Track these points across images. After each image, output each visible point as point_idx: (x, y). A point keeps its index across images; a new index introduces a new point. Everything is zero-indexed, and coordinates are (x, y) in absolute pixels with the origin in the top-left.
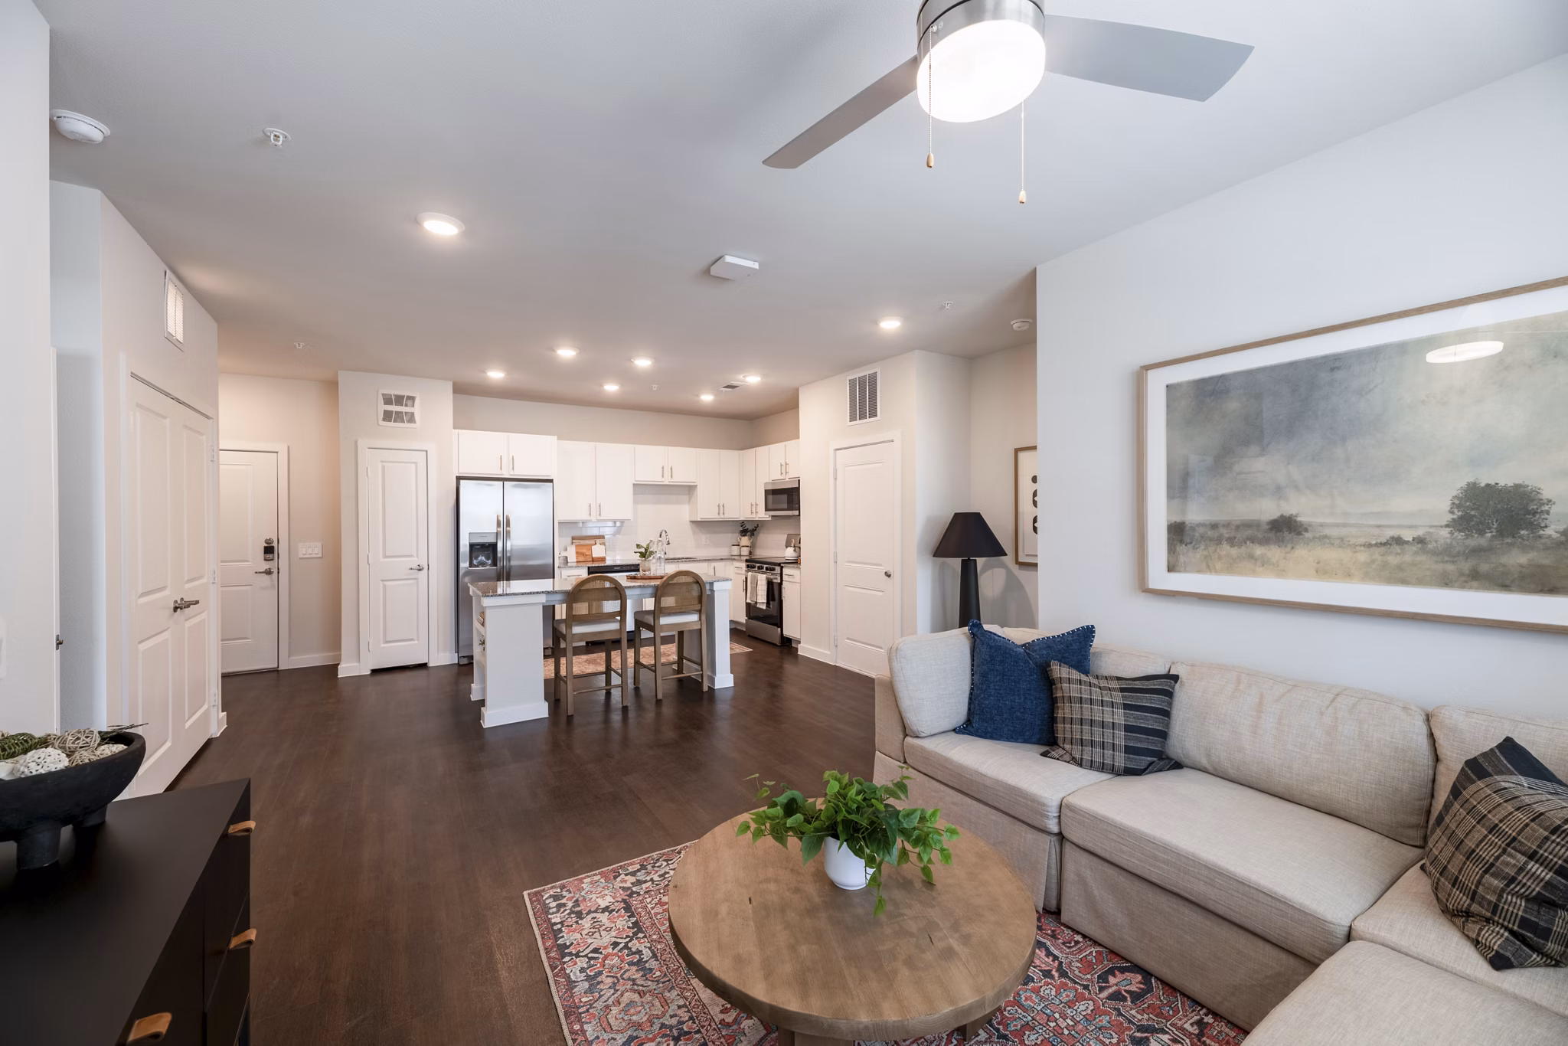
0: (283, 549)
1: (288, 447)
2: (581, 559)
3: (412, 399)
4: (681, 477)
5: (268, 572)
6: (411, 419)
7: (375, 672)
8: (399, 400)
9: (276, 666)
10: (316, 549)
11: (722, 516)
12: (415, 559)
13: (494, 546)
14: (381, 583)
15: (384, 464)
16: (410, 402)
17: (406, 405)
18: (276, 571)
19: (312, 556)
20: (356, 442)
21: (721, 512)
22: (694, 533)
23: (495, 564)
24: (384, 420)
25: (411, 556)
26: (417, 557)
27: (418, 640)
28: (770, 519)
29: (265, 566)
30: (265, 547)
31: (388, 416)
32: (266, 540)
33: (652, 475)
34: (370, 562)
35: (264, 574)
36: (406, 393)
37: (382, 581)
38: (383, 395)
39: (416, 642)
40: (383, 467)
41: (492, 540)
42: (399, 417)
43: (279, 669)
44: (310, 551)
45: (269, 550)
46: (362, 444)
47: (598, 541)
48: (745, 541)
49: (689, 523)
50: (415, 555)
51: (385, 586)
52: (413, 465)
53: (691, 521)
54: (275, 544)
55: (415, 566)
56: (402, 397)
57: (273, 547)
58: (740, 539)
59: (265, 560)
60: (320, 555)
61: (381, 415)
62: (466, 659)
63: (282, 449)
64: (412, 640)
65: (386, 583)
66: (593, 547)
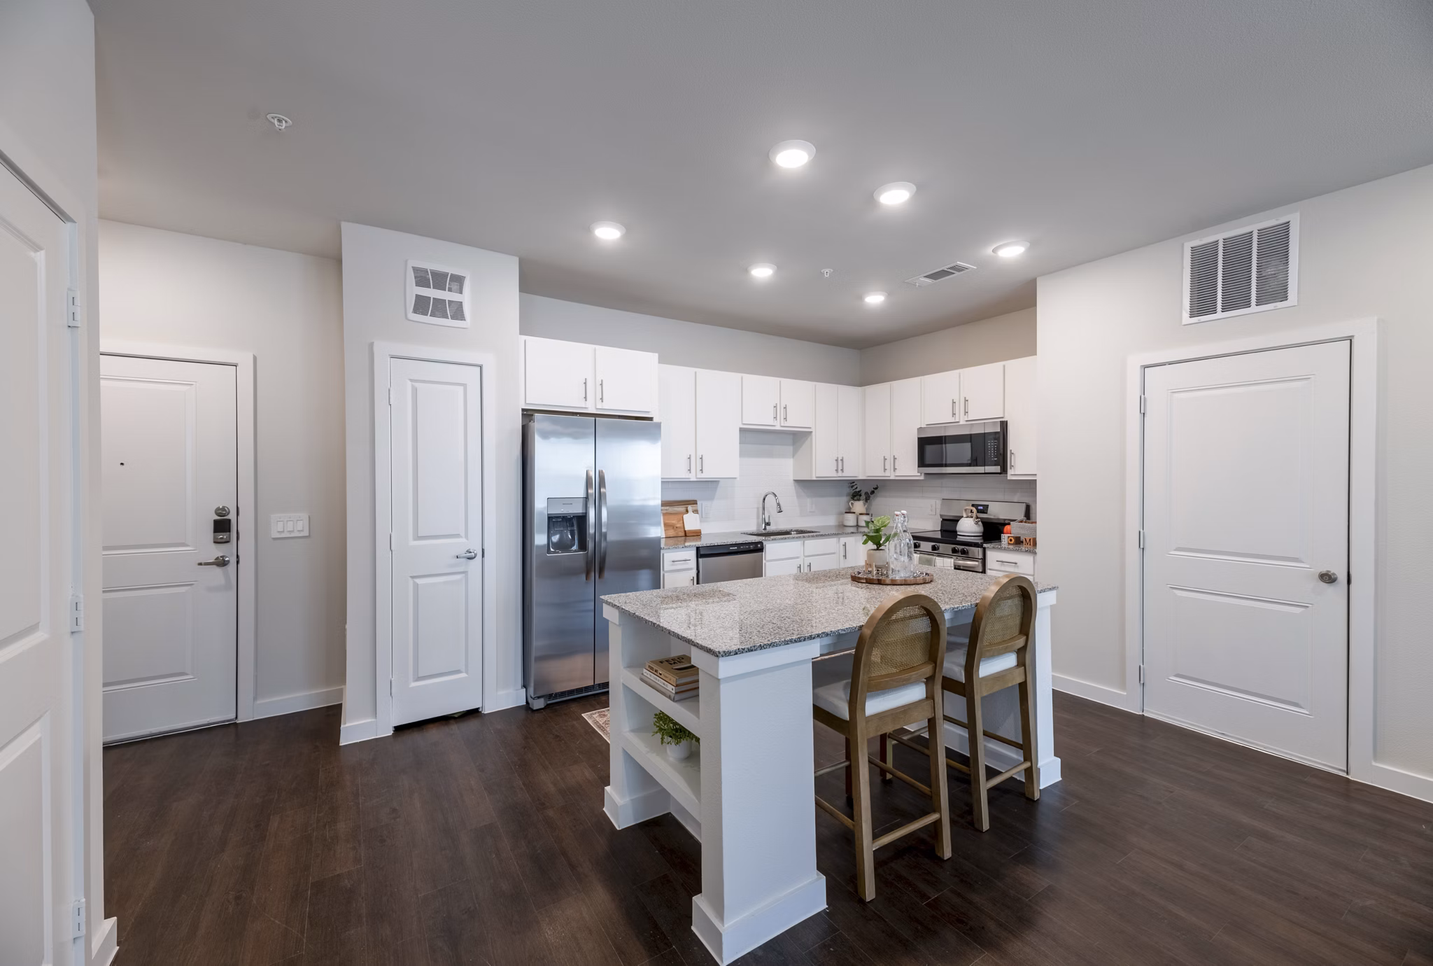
0: (245, 525)
1: (255, 359)
2: (672, 533)
3: (458, 280)
4: (796, 421)
5: (221, 563)
6: (458, 313)
7: (399, 729)
8: (440, 280)
9: (233, 716)
10: (300, 523)
11: (840, 474)
12: (463, 540)
13: (582, 519)
14: (411, 582)
15: (417, 385)
16: (455, 286)
17: (450, 290)
18: (233, 560)
19: (292, 535)
20: (371, 345)
21: (840, 468)
22: (798, 496)
23: (583, 546)
24: (415, 311)
25: (458, 536)
26: (467, 537)
27: (467, 672)
28: (922, 478)
29: (216, 552)
30: (216, 522)
31: (421, 305)
32: (218, 509)
33: (762, 418)
34: (393, 548)
35: (215, 566)
36: (451, 270)
37: (413, 577)
38: (415, 270)
39: (463, 675)
40: (415, 391)
41: (578, 509)
42: (439, 309)
43: (238, 721)
44: (290, 526)
45: (222, 526)
46: (383, 349)
47: (690, 508)
48: (859, 506)
49: (792, 482)
50: (463, 534)
51: (416, 586)
52: (461, 388)
53: (795, 481)
54: (232, 516)
55: (462, 552)
56: (445, 275)
57: (229, 521)
58: (852, 504)
59: (215, 542)
60: (306, 533)
61: (411, 302)
62: (542, 700)
63: (245, 360)
64: (458, 672)
65: (419, 581)
66: (685, 516)
